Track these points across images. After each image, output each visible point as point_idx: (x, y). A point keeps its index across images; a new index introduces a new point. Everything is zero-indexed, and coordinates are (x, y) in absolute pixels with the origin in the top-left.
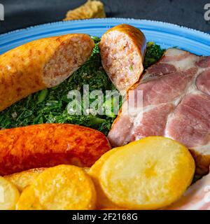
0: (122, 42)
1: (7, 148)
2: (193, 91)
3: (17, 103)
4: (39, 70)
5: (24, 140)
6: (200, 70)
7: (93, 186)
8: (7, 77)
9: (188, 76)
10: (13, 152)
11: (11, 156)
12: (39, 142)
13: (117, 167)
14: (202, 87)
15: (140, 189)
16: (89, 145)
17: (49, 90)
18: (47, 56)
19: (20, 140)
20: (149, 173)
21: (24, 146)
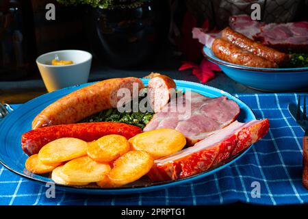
0: (160, 83)
1: (85, 129)
2: (197, 113)
3: (93, 115)
4: (108, 95)
6: (205, 104)
8: (90, 96)
10: (89, 131)
11: (87, 133)
14: (203, 112)
15: (153, 147)
16: (131, 130)
18: (114, 87)
19: (93, 126)
20: (160, 142)
21: (95, 128)
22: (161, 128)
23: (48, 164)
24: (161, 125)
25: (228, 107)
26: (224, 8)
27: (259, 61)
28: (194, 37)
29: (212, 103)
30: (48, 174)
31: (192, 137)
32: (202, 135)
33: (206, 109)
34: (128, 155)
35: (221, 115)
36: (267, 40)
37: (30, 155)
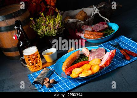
2: (97, 53)
4: (76, 56)
6: (97, 51)
8: (72, 58)
9: (95, 52)
17: (77, 59)
18: (76, 54)
22: (92, 59)
23: (77, 75)
24: (92, 58)
25: (102, 50)
26: (79, 25)
27: (99, 36)
28: (77, 35)
29: (98, 50)
30: (79, 76)
31: (101, 59)
32: (102, 58)
33: (98, 52)
34: (93, 67)
36: (96, 30)
37: (70, 76)
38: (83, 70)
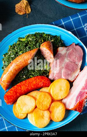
1: (28, 88)
5: (31, 85)
6: (68, 52)
7: (49, 95)
9: (65, 55)
10: (29, 89)
11: (29, 90)
12: (34, 85)
13: (54, 90)
15: (60, 95)
16: (46, 84)
19: (30, 85)
20: (61, 90)
21: (31, 87)
33: (69, 56)
35: (76, 58)
38: (36, 107)
